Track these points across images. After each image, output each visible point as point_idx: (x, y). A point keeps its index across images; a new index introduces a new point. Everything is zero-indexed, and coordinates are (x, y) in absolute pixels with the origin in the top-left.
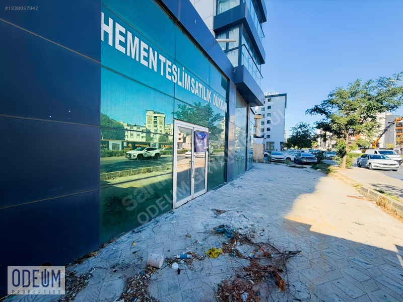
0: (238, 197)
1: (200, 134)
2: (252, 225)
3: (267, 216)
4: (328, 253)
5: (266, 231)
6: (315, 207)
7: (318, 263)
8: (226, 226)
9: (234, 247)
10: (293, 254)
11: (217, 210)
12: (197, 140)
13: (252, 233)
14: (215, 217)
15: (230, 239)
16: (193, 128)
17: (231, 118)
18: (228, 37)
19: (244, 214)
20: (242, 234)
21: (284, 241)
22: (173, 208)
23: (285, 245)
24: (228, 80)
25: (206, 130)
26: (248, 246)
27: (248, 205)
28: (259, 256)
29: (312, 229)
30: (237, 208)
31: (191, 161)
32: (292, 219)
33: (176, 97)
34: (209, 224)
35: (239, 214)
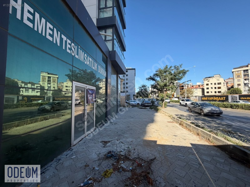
0: (116, 130)
1: (91, 91)
2: (128, 147)
3: (135, 140)
4: (167, 155)
5: (136, 150)
6: (156, 130)
7: (164, 162)
8: (112, 151)
9: (120, 165)
10: (152, 160)
11: (104, 142)
12: (88, 95)
13: (129, 153)
14: (104, 147)
15: (116, 160)
16: (86, 87)
17: (109, 80)
18: (105, 32)
19: (121, 141)
20: (123, 154)
21: (147, 154)
22: (72, 145)
23: (147, 156)
24: (107, 58)
25: (94, 88)
26: (128, 162)
27: (123, 134)
28: (136, 167)
29: (158, 143)
30: (116, 138)
31: (84, 110)
32: (147, 139)
33: (74, 65)
34: (101, 152)
35: (119, 142)
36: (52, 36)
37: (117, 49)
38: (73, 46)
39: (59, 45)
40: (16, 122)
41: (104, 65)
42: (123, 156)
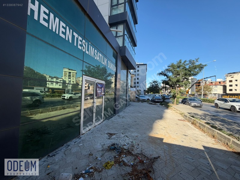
0: (122, 124)
1: (100, 85)
2: (132, 142)
3: (140, 135)
4: (174, 155)
5: (140, 145)
6: (164, 127)
7: (169, 162)
8: (116, 144)
9: (122, 159)
10: (156, 158)
11: (110, 134)
12: (97, 89)
13: (132, 148)
14: (109, 139)
15: (119, 153)
16: (95, 81)
17: (118, 75)
19: (127, 135)
20: (126, 148)
21: (151, 151)
22: (81, 134)
23: (151, 153)
24: (117, 53)
25: (103, 82)
26: (130, 157)
27: (129, 128)
28: (137, 163)
29: (164, 141)
30: (122, 131)
31: (93, 102)
32: (153, 136)
33: (84, 60)
34: (105, 144)
35: (123, 135)
36: (64, 33)
37: (128, 44)
38: (84, 43)
39: (71, 42)
40: (41, 110)
42: (126, 150)
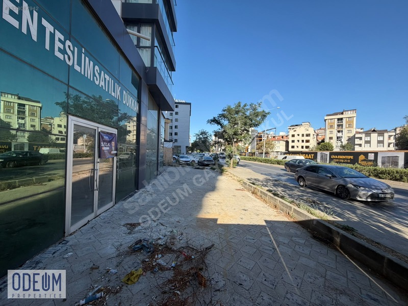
0: (153, 204)
1: (107, 136)
2: (171, 232)
3: (183, 219)
4: (231, 239)
5: (184, 234)
6: (218, 202)
7: (226, 250)
8: (143, 240)
9: (156, 261)
10: (208, 249)
11: (131, 225)
12: (102, 143)
13: (172, 240)
14: (129, 233)
15: (150, 253)
16: (97, 129)
17: (143, 119)
18: (139, 32)
19: (161, 221)
21: (200, 240)
22: (66, 234)
23: (201, 242)
24: (140, 78)
25: (115, 131)
26: (170, 255)
28: (181, 262)
29: (219, 222)
31: (94, 170)
32: (203, 217)
33: (71, 84)
34: (123, 243)
35: (156, 224)
36: (17, 16)
37: (160, 65)
38: (69, 46)
39: (35, 38)
41: (135, 92)
42: (162, 245)
